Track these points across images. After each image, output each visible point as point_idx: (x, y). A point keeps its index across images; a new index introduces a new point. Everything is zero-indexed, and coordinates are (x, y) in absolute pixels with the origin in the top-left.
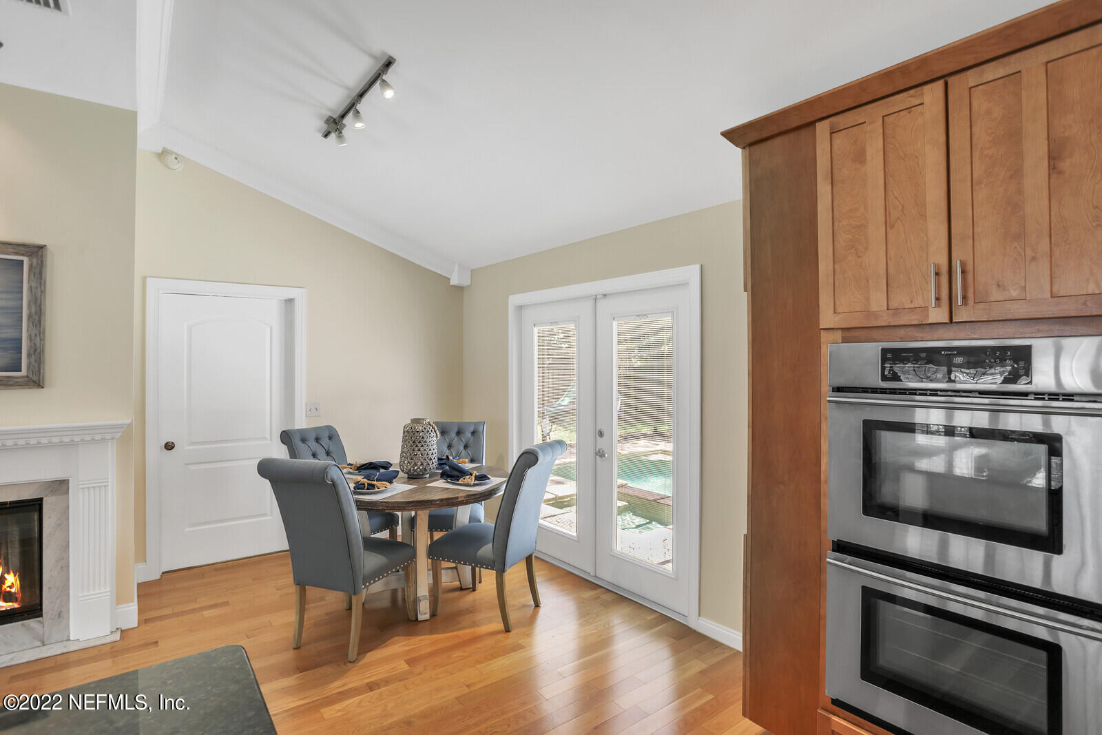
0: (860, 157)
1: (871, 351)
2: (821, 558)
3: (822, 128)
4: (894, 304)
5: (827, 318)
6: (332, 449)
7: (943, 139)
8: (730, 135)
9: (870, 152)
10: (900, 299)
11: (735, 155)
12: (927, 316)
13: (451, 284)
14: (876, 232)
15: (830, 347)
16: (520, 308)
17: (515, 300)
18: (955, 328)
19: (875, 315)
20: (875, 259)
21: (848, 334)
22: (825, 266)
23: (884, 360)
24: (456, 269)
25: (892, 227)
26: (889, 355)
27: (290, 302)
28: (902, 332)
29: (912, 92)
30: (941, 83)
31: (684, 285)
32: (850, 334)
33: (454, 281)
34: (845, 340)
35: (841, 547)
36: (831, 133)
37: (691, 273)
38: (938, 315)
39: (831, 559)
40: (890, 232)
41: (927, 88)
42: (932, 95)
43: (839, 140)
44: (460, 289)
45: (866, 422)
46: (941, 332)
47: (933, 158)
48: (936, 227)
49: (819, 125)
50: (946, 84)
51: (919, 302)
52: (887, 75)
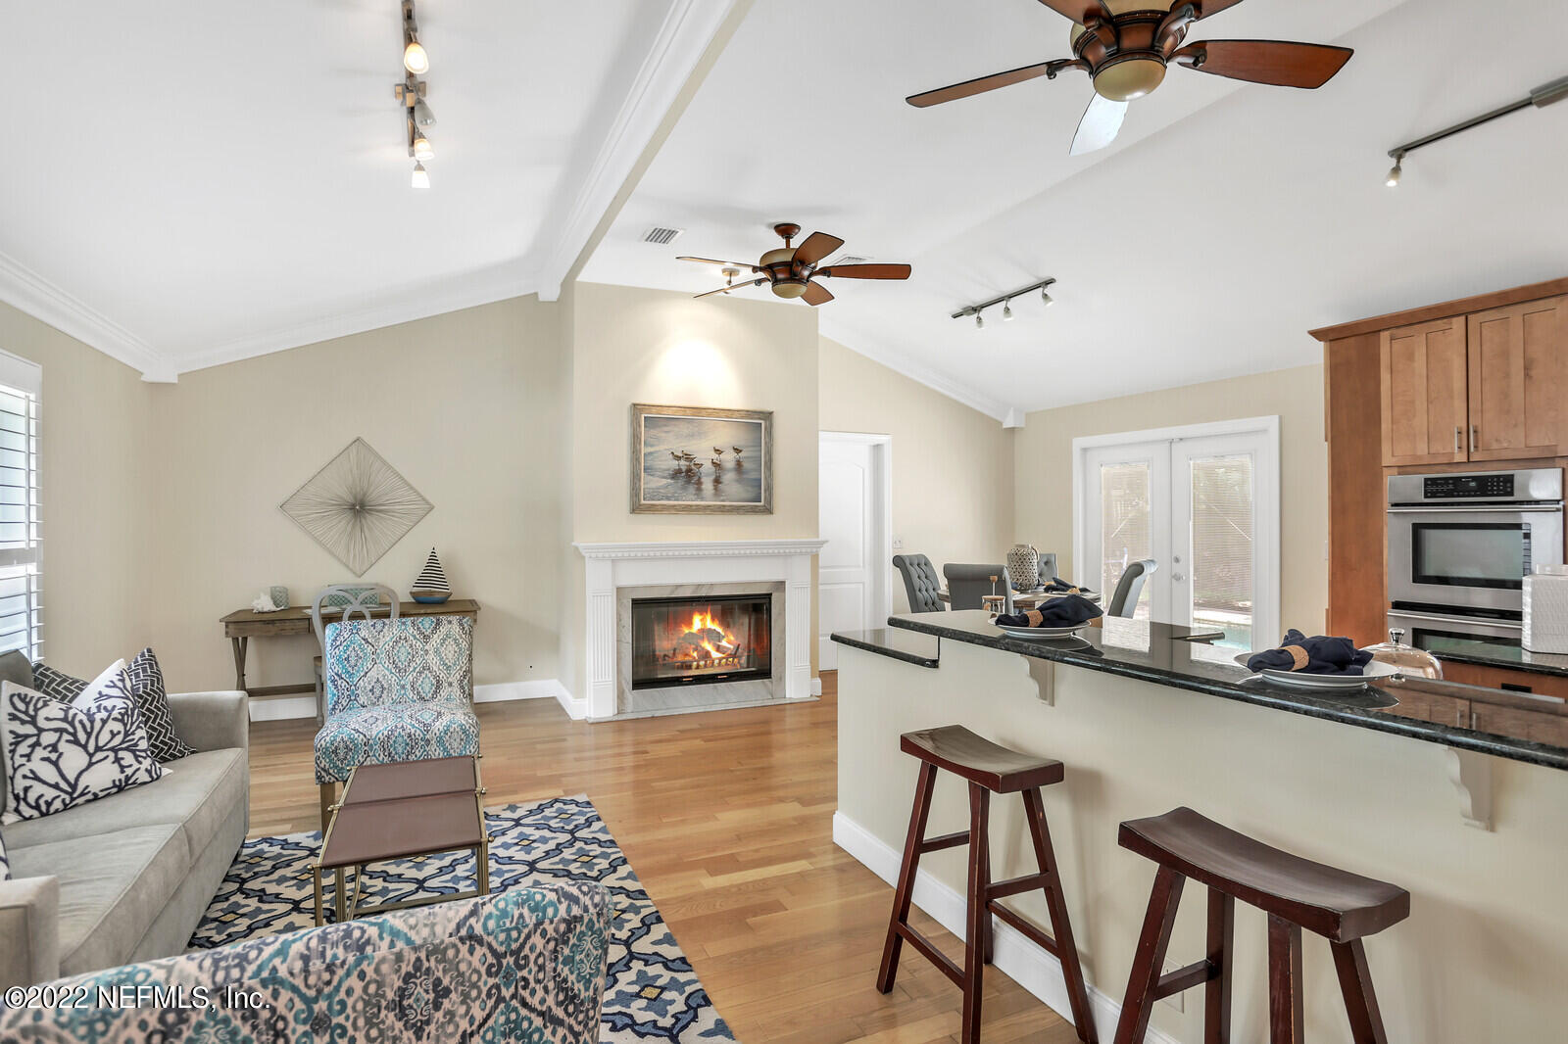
0: (1410, 357)
1: (1417, 480)
2: (1383, 615)
3: (1385, 336)
4: (1432, 451)
5: (1387, 459)
6: (929, 573)
7: (1464, 351)
8: (1317, 334)
9: (1417, 354)
10: (1437, 448)
11: (1319, 347)
12: (1453, 458)
13: (1004, 426)
14: (1421, 404)
15: (1390, 479)
16: (1085, 450)
17: (1079, 443)
18: (1471, 464)
19: (1420, 457)
20: (1420, 421)
21: (1401, 470)
22: (1385, 426)
23: (1426, 485)
24: (1011, 413)
25: (1431, 402)
26: (1429, 482)
27: (877, 447)
28: (1438, 468)
29: (1445, 320)
30: (1463, 318)
31: (1265, 431)
32: (1403, 470)
33: (1008, 423)
34: (1399, 474)
35: (1397, 605)
36: (1391, 340)
37: (1272, 422)
38: (1461, 457)
39: (1392, 613)
40: (1430, 406)
41: (1455, 320)
42: (1458, 323)
43: (1397, 345)
44: (1012, 430)
45: (1414, 524)
46: (1462, 468)
47: (1458, 363)
48: (1459, 404)
49: (1382, 333)
50: (1467, 319)
51: (1449, 450)
52: (1429, 310)
